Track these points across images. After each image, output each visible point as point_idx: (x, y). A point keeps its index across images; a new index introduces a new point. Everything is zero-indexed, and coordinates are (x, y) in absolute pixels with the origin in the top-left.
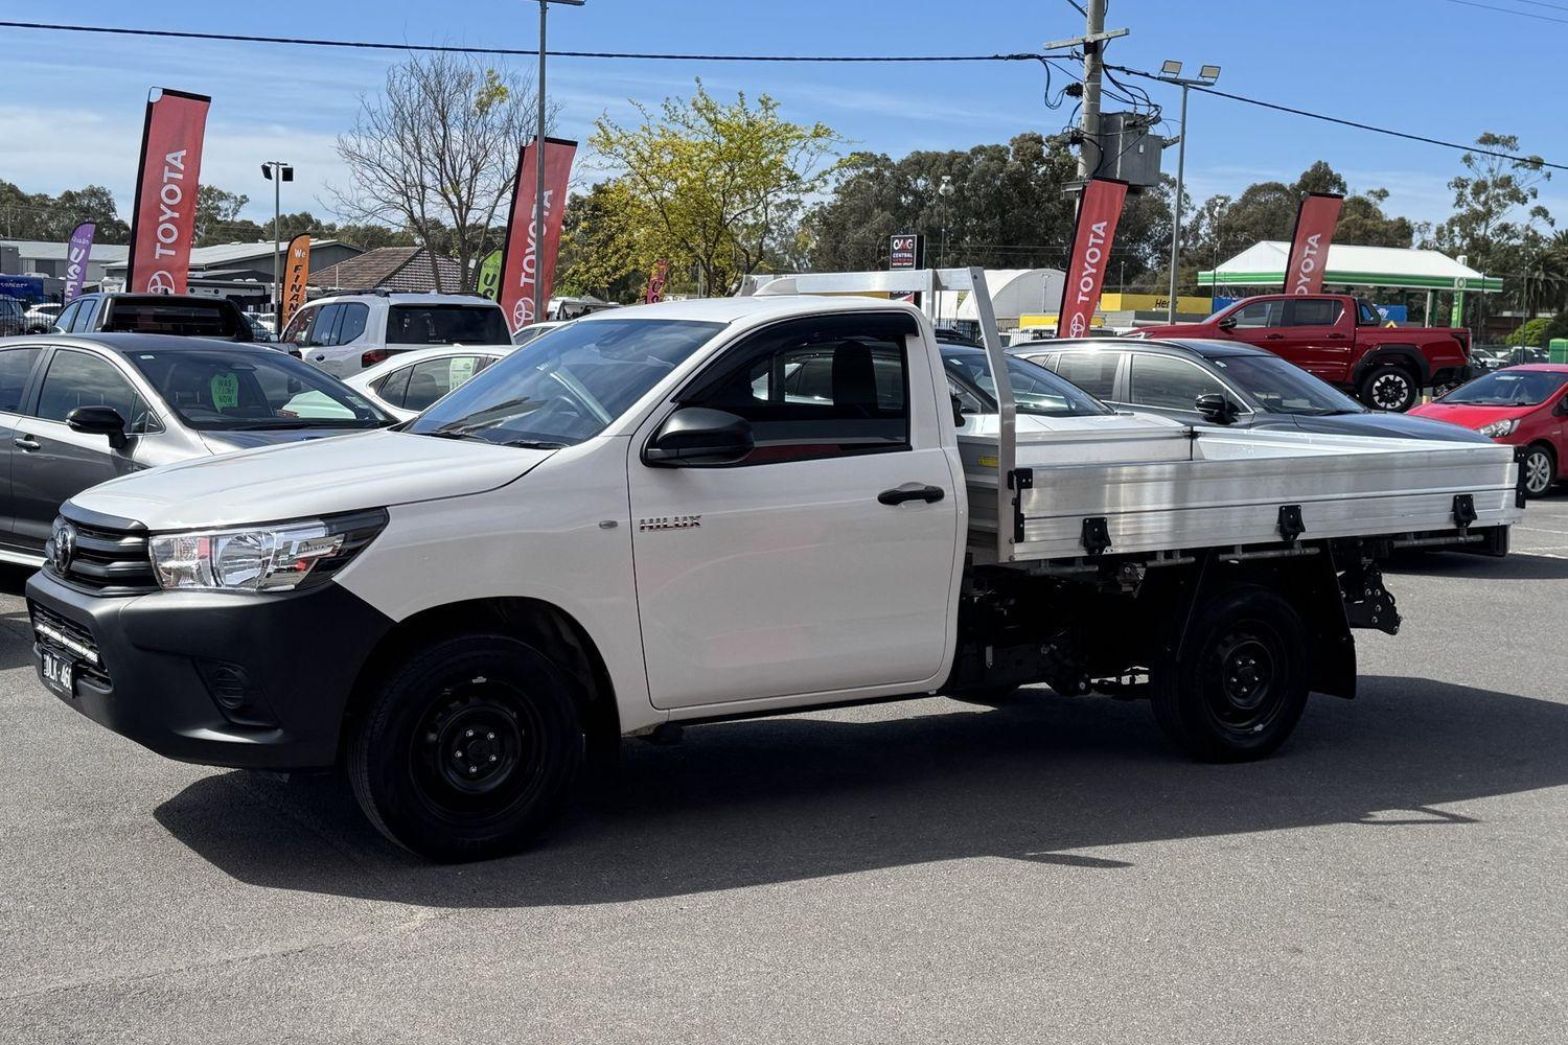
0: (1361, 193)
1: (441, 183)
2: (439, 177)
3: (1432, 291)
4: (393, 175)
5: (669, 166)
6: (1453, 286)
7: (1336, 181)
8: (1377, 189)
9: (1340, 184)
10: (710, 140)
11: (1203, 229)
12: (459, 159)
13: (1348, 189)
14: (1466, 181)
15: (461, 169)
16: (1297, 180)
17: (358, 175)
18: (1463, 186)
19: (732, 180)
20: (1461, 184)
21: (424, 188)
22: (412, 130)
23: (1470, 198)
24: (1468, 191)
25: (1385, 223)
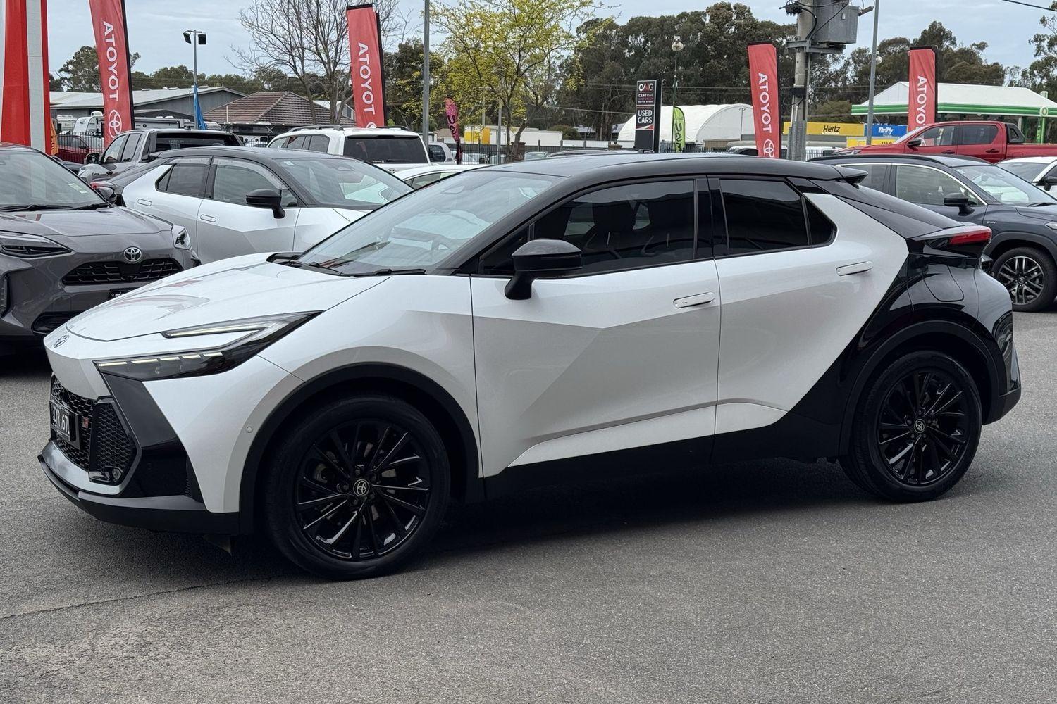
0: (967, 46)
1: (316, 45)
2: (314, 40)
3: (1023, 117)
4: (282, 40)
5: (479, 31)
6: (1039, 114)
7: (948, 36)
8: (978, 43)
9: (951, 38)
10: (507, 12)
11: (850, 73)
12: (327, 27)
13: (957, 42)
14: (1043, 37)
15: (328, 35)
16: (918, 36)
17: (257, 40)
18: (1040, 40)
19: (525, 41)
20: (1038, 39)
21: (303, 49)
22: (294, 7)
23: (1046, 48)
24: (1045, 44)
25: (985, 67)
